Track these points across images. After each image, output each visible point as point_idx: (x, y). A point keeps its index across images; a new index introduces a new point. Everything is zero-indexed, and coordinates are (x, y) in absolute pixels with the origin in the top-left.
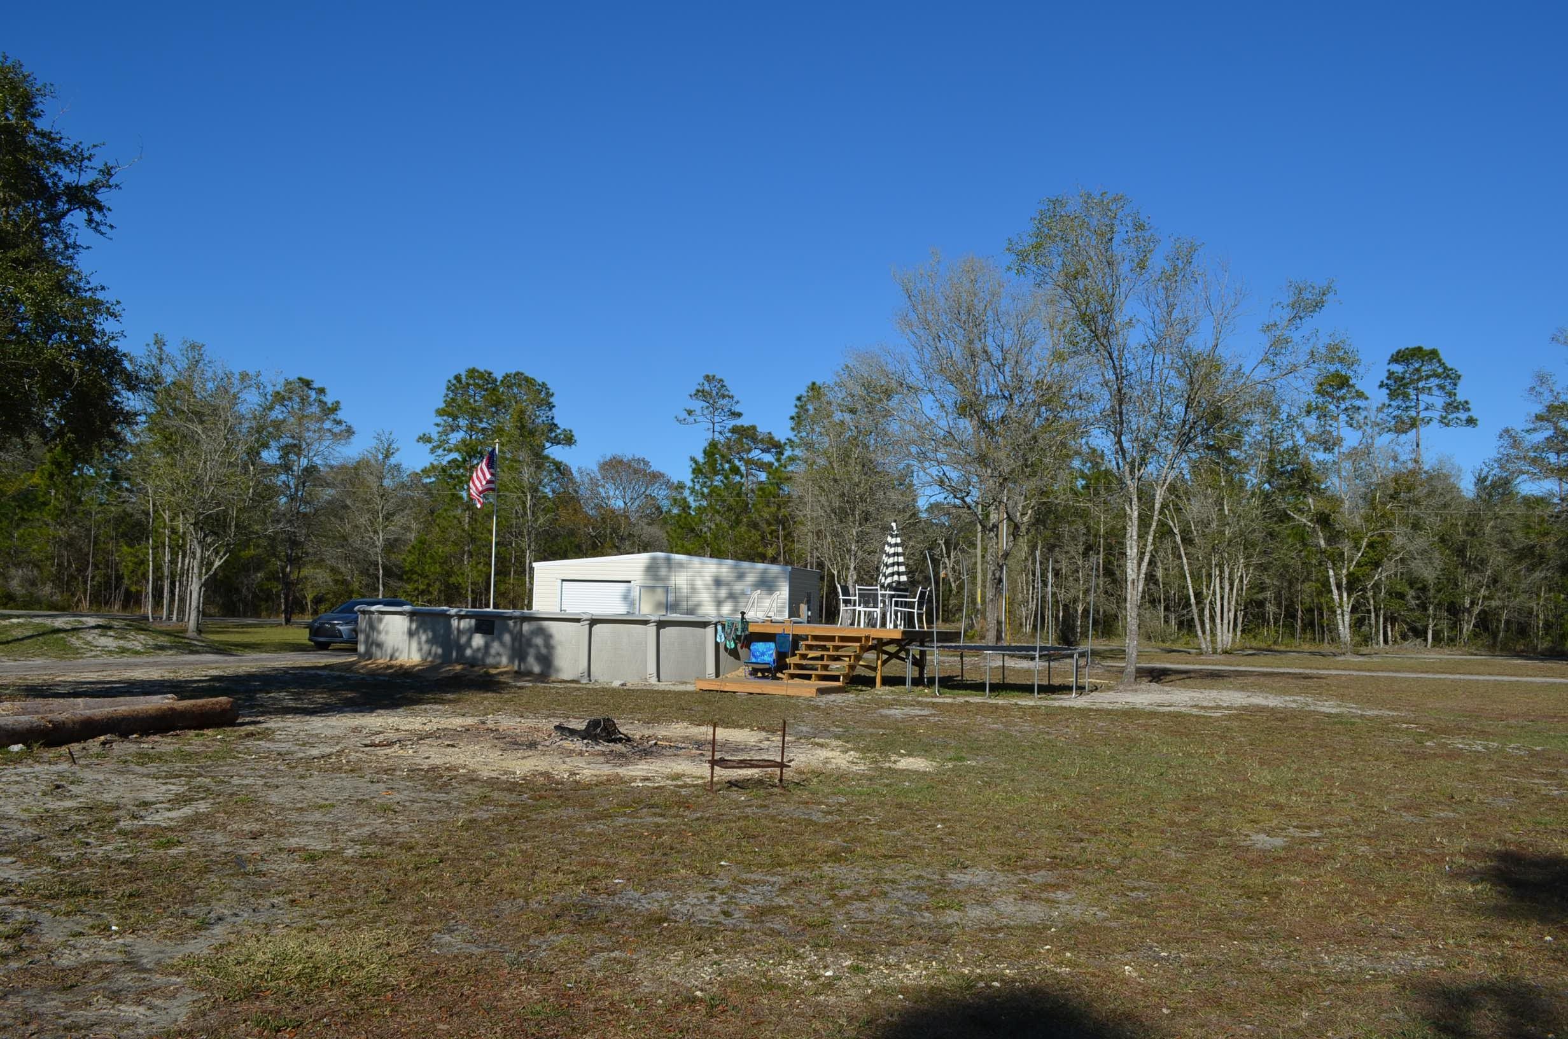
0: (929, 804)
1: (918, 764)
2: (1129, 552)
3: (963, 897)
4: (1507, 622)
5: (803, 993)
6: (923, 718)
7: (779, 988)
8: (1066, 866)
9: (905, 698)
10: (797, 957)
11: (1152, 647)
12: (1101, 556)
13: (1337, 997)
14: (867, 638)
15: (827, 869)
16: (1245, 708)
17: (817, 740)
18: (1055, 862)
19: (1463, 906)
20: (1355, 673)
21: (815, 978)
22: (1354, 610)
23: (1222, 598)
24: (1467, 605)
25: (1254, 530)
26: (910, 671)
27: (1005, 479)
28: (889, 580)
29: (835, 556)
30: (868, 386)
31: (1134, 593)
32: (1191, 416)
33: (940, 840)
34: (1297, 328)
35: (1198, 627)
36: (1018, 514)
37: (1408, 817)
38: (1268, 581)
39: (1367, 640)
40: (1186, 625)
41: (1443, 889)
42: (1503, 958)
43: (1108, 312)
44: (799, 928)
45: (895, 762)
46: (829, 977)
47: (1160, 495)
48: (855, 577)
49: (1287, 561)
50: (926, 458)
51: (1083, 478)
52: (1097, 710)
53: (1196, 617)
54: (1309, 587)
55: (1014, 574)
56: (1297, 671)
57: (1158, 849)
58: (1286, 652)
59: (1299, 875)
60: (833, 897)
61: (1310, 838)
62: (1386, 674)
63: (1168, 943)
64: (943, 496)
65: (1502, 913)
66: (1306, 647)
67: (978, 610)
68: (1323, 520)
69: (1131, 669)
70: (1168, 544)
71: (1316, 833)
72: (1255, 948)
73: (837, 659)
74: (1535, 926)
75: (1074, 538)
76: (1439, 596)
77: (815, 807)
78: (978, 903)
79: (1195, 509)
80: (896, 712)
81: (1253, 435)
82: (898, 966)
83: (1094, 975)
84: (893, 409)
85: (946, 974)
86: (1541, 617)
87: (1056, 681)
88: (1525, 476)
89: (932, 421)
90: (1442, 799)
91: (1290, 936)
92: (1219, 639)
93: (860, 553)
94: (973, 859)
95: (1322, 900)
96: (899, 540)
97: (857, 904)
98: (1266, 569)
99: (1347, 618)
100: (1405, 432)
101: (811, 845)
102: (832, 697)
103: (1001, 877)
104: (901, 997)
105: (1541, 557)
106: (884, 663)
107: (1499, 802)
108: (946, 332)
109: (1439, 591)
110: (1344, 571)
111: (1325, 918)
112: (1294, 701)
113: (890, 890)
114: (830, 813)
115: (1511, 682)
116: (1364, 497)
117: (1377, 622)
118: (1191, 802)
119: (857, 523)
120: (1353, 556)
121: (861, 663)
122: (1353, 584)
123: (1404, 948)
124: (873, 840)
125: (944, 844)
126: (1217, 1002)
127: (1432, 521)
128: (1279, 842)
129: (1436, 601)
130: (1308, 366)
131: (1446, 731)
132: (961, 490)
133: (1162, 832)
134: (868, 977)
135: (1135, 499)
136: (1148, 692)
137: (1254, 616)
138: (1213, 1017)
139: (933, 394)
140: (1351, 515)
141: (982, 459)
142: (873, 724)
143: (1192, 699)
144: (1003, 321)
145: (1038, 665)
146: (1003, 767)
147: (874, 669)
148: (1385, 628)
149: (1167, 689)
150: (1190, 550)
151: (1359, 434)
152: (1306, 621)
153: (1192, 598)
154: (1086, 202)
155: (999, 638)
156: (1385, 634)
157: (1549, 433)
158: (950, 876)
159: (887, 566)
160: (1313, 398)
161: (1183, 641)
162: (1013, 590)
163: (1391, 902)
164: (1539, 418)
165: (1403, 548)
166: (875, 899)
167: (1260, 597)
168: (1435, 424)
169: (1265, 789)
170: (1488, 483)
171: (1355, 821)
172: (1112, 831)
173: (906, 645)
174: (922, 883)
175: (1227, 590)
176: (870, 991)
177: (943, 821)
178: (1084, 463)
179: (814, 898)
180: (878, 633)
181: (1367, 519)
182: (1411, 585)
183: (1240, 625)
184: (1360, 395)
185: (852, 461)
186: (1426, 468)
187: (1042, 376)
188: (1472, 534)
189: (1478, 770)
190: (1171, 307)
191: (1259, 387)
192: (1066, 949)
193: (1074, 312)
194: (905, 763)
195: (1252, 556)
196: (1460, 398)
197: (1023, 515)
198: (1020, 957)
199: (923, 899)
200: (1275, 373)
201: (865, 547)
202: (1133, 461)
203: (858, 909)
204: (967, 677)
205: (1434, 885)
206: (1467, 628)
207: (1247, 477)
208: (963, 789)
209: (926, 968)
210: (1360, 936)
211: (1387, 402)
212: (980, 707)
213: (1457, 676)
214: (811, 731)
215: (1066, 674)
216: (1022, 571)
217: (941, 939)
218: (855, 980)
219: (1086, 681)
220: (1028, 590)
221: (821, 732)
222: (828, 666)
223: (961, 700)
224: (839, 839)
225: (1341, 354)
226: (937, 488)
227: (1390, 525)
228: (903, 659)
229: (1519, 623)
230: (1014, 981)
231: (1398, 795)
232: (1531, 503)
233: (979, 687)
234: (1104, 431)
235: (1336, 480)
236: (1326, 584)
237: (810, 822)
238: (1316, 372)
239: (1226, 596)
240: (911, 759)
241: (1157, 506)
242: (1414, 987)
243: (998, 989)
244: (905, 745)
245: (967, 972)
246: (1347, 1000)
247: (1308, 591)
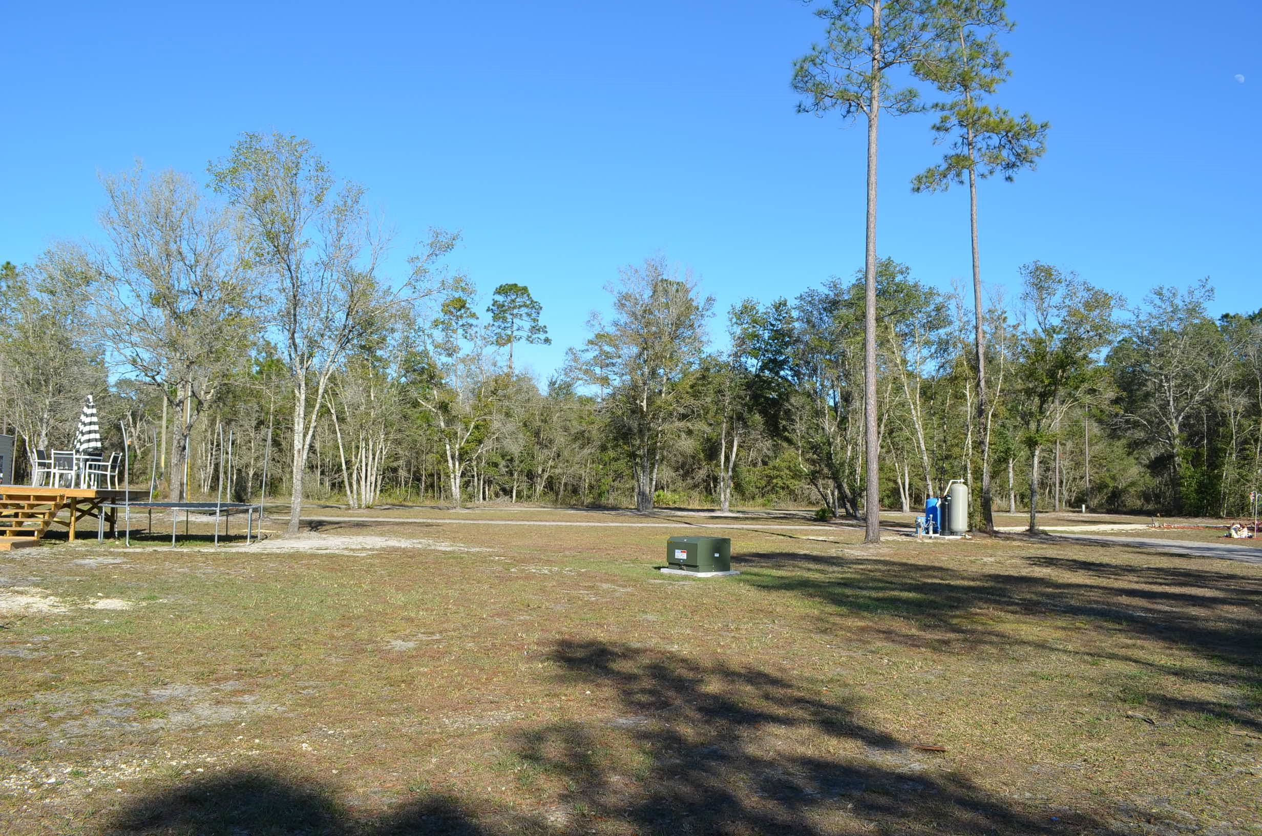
0: (129, 636)
1: (115, 604)
2: (296, 427)
3: (165, 708)
4: (566, 484)
5: (29, 799)
6: (116, 566)
7: (5, 798)
8: (250, 675)
9: (98, 549)
10: (19, 771)
11: (312, 503)
12: (270, 431)
13: (455, 746)
14: (62, 497)
15: (39, 696)
16: (383, 549)
17: (16, 588)
18: (241, 674)
19: (536, 678)
20: (463, 522)
21: (39, 786)
22: (463, 475)
23: (367, 465)
24: (540, 472)
25: (392, 413)
26: (102, 526)
27: (192, 363)
28: (85, 446)
29: (27, 423)
30: (67, 273)
31: (300, 460)
32: (350, 322)
33: (141, 664)
34: (433, 262)
35: (348, 488)
36: (202, 393)
37: (499, 621)
38: (401, 452)
39: (471, 497)
40: (338, 486)
41: (523, 667)
42: (560, 708)
43: (289, 232)
44: (18, 748)
45: (94, 604)
46: (52, 784)
47: (323, 383)
48: (46, 443)
49: (416, 437)
50: (121, 340)
51: (258, 365)
52: (268, 554)
53: (346, 480)
54: (431, 458)
55: (194, 443)
56: (422, 521)
57: (322, 657)
58: (411, 507)
59: (427, 666)
60: (48, 719)
61: (434, 640)
62: (484, 522)
63: (334, 724)
64: (135, 374)
65: (561, 679)
66: (428, 503)
67: (162, 474)
68: (444, 407)
69: (296, 521)
70: (325, 422)
71: (438, 637)
72: (398, 720)
73: (32, 516)
74: (581, 685)
75: (248, 414)
76: (522, 465)
77: (21, 646)
78: (179, 710)
79: (348, 395)
80: (90, 562)
81: (394, 340)
82: (114, 767)
83: (278, 753)
84: (91, 294)
85: (157, 767)
86: (587, 481)
87: (232, 532)
88: (580, 382)
89: (127, 308)
90: (522, 607)
91: (422, 709)
92: (363, 497)
93: (52, 422)
94: (172, 677)
95: (443, 682)
96: (94, 411)
97: (71, 722)
98: (400, 443)
99: (458, 481)
100: (503, 345)
101: (22, 678)
102: (27, 550)
103: (196, 689)
104: (120, 790)
105: (589, 439)
106: (78, 519)
107: (559, 608)
108: (145, 232)
109: (522, 462)
110: (457, 446)
111: (445, 695)
112: (420, 543)
113: (100, 708)
114: (36, 650)
115: (566, 527)
116: (473, 391)
117: (479, 484)
118: (345, 621)
119: (50, 394)
120: (464, 436)
121: (55, 519)
122: (463, 456)
123: (498, 709)
124: (80, 669)
125: (145, 667)
126: (371, 760)
127: (519, 413)
128: (411, 645)
129: (519, 469)
130: (439, 292)
131: (523, 561)
132: (152, 370)
133: (325, 644)
134: (88, 779)
135: (303, 385)
136: (309, 538)
137: (390, 480)
138: (370, 771)
139: (130, 284)
140: (463, 405)
141: (173, 344)
142: (70, 572)
143: (343, 543)
144: (197, 228)
145: (217, 519)
146: (192, 602)
147: (68, 525)
148: (484, 488)
149: (324, 536)
150: (344, 426)
151: (472, 344)
152: (428, 483)
153: (344, 465)
154: (277, 141)
155: (181, 497)
156: (484, 493)
157: (597, 353)
158: (153, 692)
159: (83, 434)
160: (441, 316)
161: (335, 498)
162: (194, 457)
163: (489, 680)
164: (591, 342)
165: (498, 430)
166: (87, 717)
167: (395, 464)
168: (523, 341)
169: (400, 607)
170: (557, 386)
171: (464, 626)
172: (285, 646)
173: (98, 503)
174: (129, 700)
175: (371, 457)
176: (91, 790)
177: (143, 649)
178: (259, 353)
179: (30, 721)
180: (72, 492)
181: (475, 408)
182: (503, 457)
183: (379, 486)
184: (473, 315)
185: (47, 338)
186: (517, 372)
187: (228, 278)
188: (545, 421)
189: (545, 586)
190: (340, 235)
191: (403, 303)
192: (255, 737)
193: (261, 229)
194: (103, 604)
195: (390, 432)
196: (541, 323)
197: (207, 393)
198: (218, 748)
199: (131, 712)
200: (415, 295)
201: (58, 416)
202: (303, 355)
203: (73, 727)
204: (153, 530)
205: (517, 665)
206: (539, 488)
207: (388, 371)
208: (157, 622)
209: (139, 766)
210: (469, 704)
211: (492, 323)
212: (167, 556)
213: (532, 523)
214: (10, 581)
215: (240, 526)
216: (202, 440)
217: (149, 742)
218: (77, 782)
219: (259, 531)
220: (207, 457)
221: (19, 581)
222: (22, 522)
223: (150, 549)
224: (47, 671)
225: (463, 285)
226: (130, 367)
227: (491, 413)
228: (96, 516)
229: (573, 485)
230: (214, 765)
231: (492, 607)
232: (585, 401)
233: (166, 538)
234: (280, 328)
235: (454, 378)
236: (443, 455)
237: (18, 659)
238: (445, 297)
239: (370, 463)
240: (108, 601)
241: (321, 391)
242: (506, 733)
243: (202, 774)
244: (101, 589)
245: (175, 764)
246: (462, 747)
247: (431, 460)
